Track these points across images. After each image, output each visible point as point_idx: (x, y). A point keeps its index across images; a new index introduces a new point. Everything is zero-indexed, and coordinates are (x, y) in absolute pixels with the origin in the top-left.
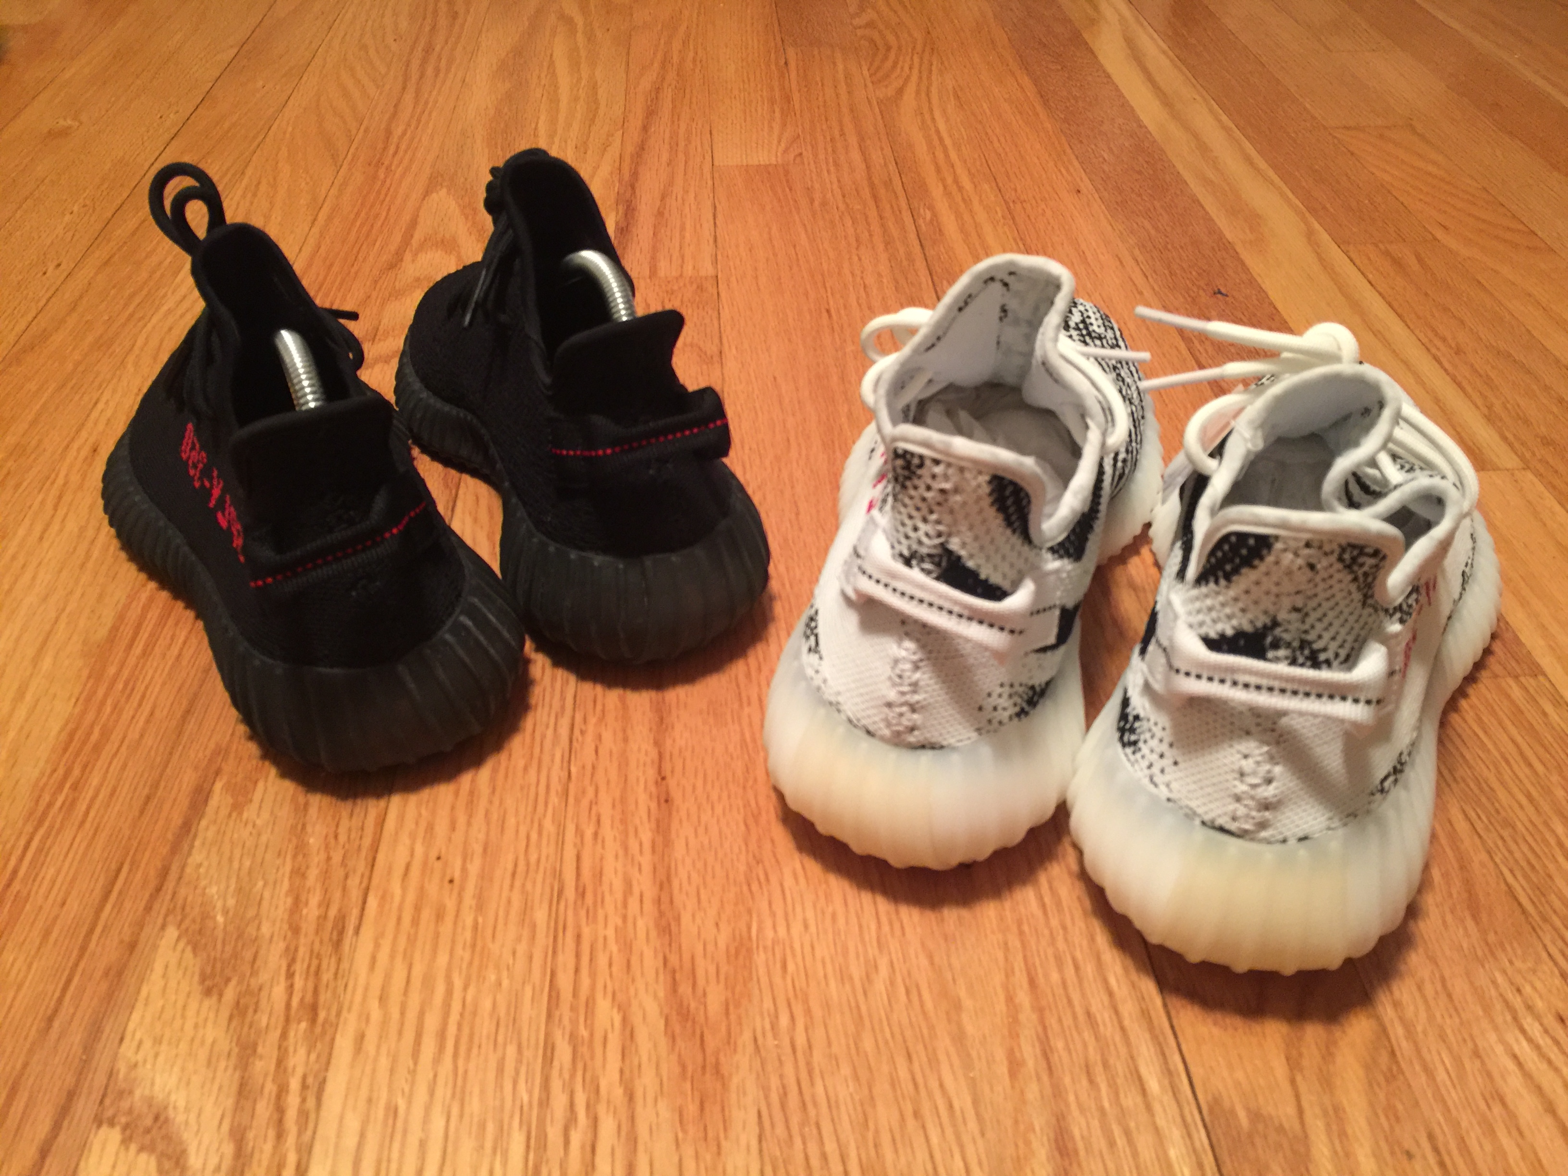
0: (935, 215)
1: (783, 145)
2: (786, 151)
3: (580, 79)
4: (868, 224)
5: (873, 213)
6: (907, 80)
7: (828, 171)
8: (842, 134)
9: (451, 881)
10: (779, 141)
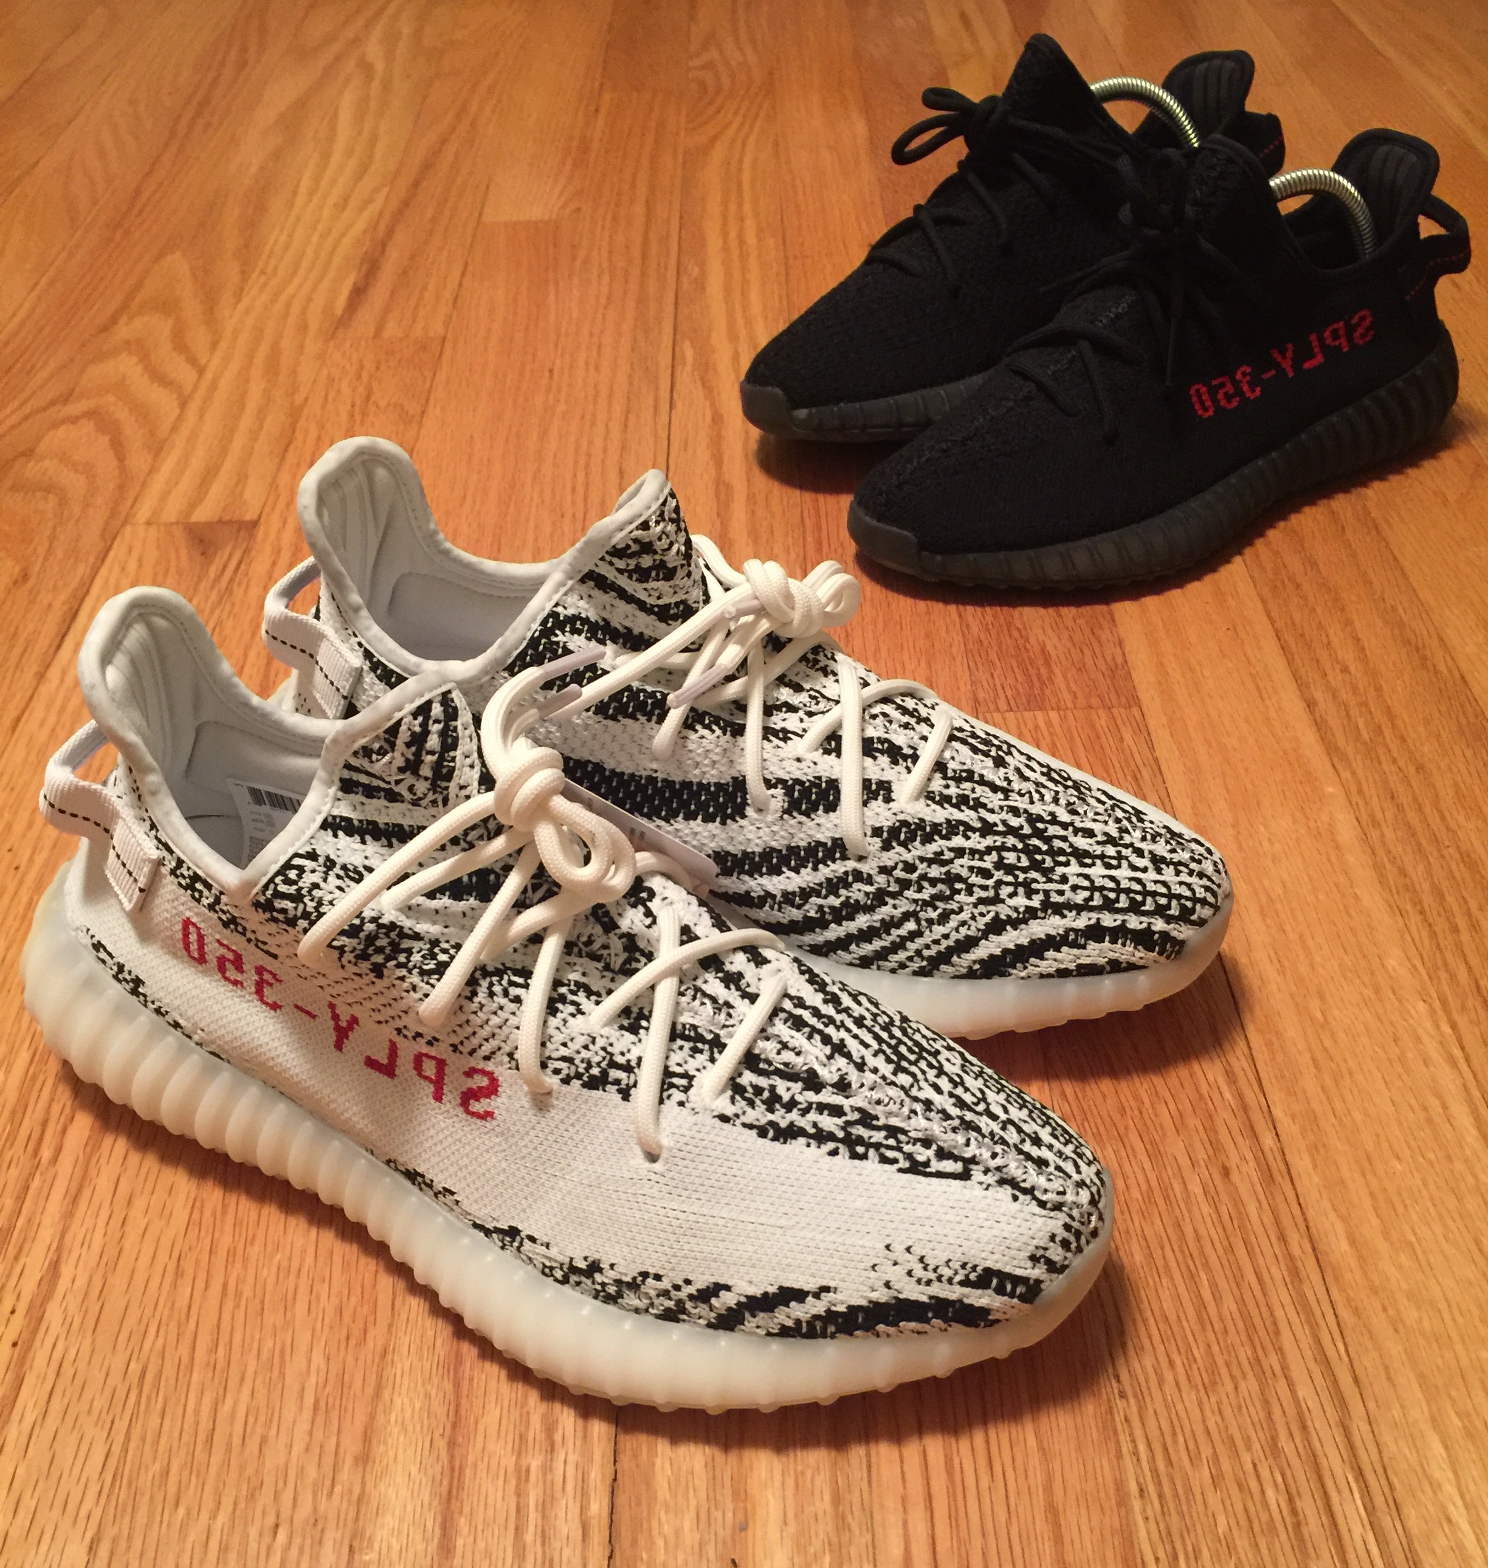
0: (703, 273)
1: (563, 199)
2: (563, 207)
3: (359, 133)
4: (626, 281)
5: (635, 272)
6: (727, 126)
7: (603, 227)
8: (633, 185)
9: (17, 868)
10: (560, 195)
